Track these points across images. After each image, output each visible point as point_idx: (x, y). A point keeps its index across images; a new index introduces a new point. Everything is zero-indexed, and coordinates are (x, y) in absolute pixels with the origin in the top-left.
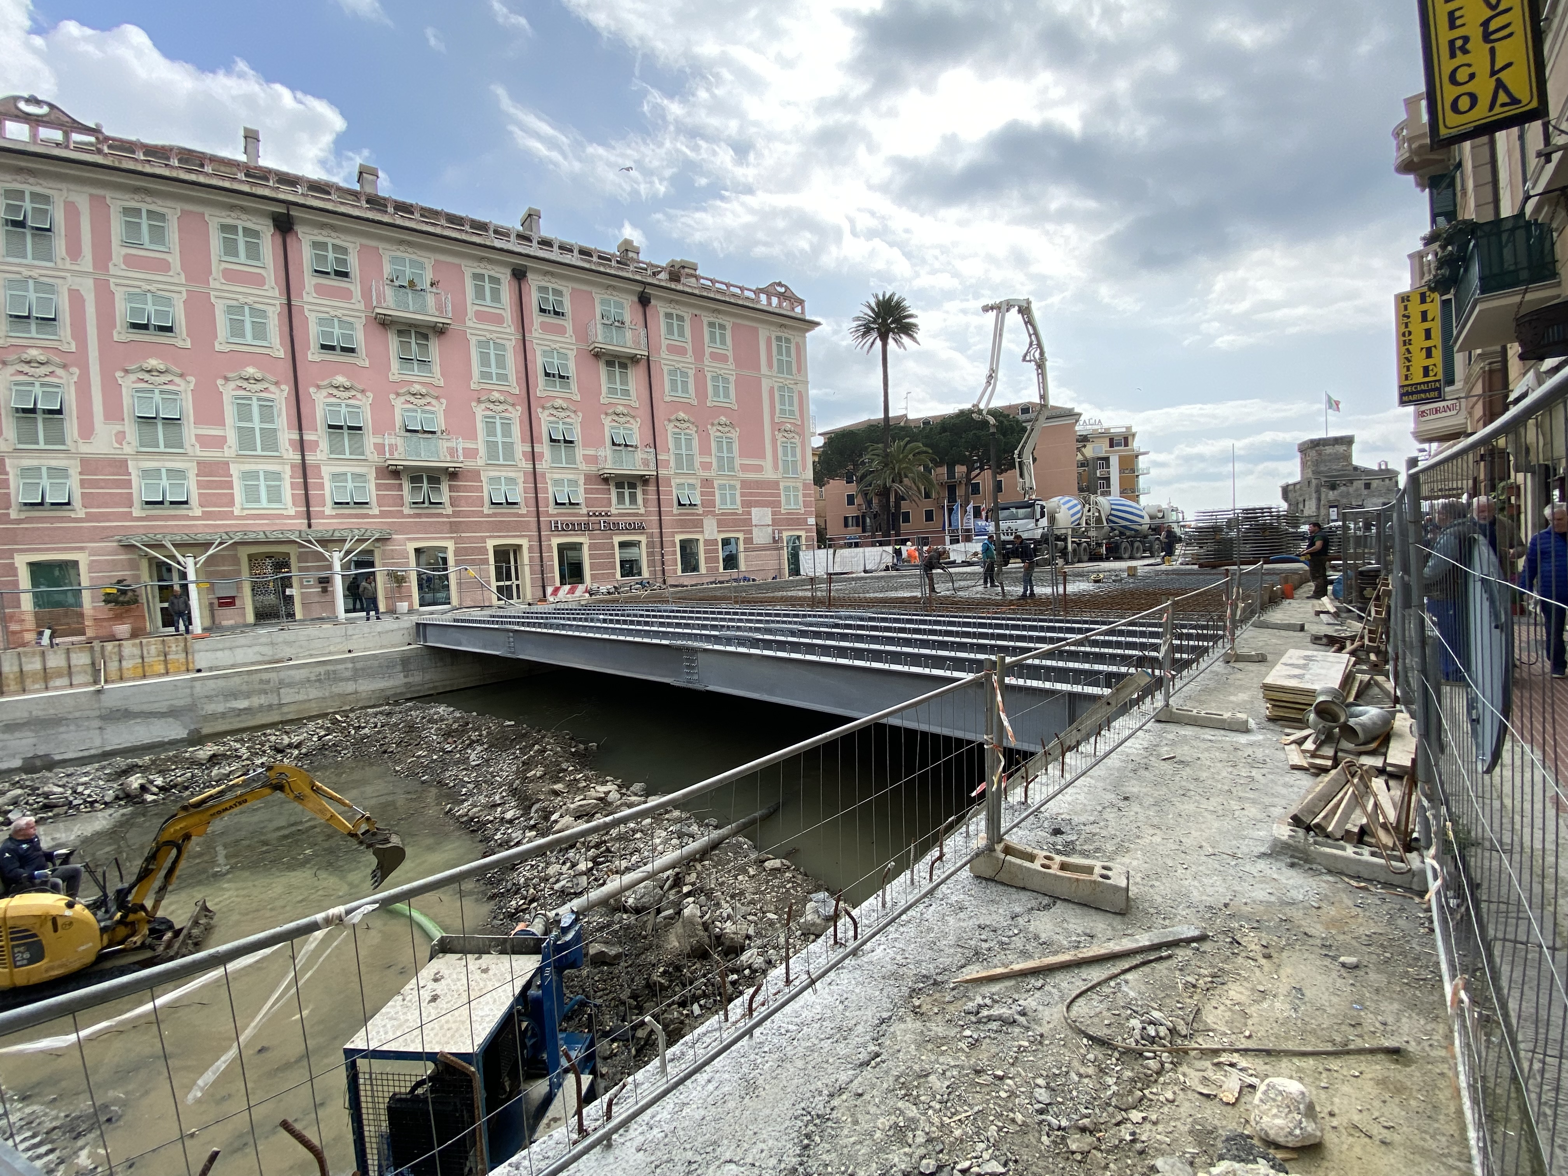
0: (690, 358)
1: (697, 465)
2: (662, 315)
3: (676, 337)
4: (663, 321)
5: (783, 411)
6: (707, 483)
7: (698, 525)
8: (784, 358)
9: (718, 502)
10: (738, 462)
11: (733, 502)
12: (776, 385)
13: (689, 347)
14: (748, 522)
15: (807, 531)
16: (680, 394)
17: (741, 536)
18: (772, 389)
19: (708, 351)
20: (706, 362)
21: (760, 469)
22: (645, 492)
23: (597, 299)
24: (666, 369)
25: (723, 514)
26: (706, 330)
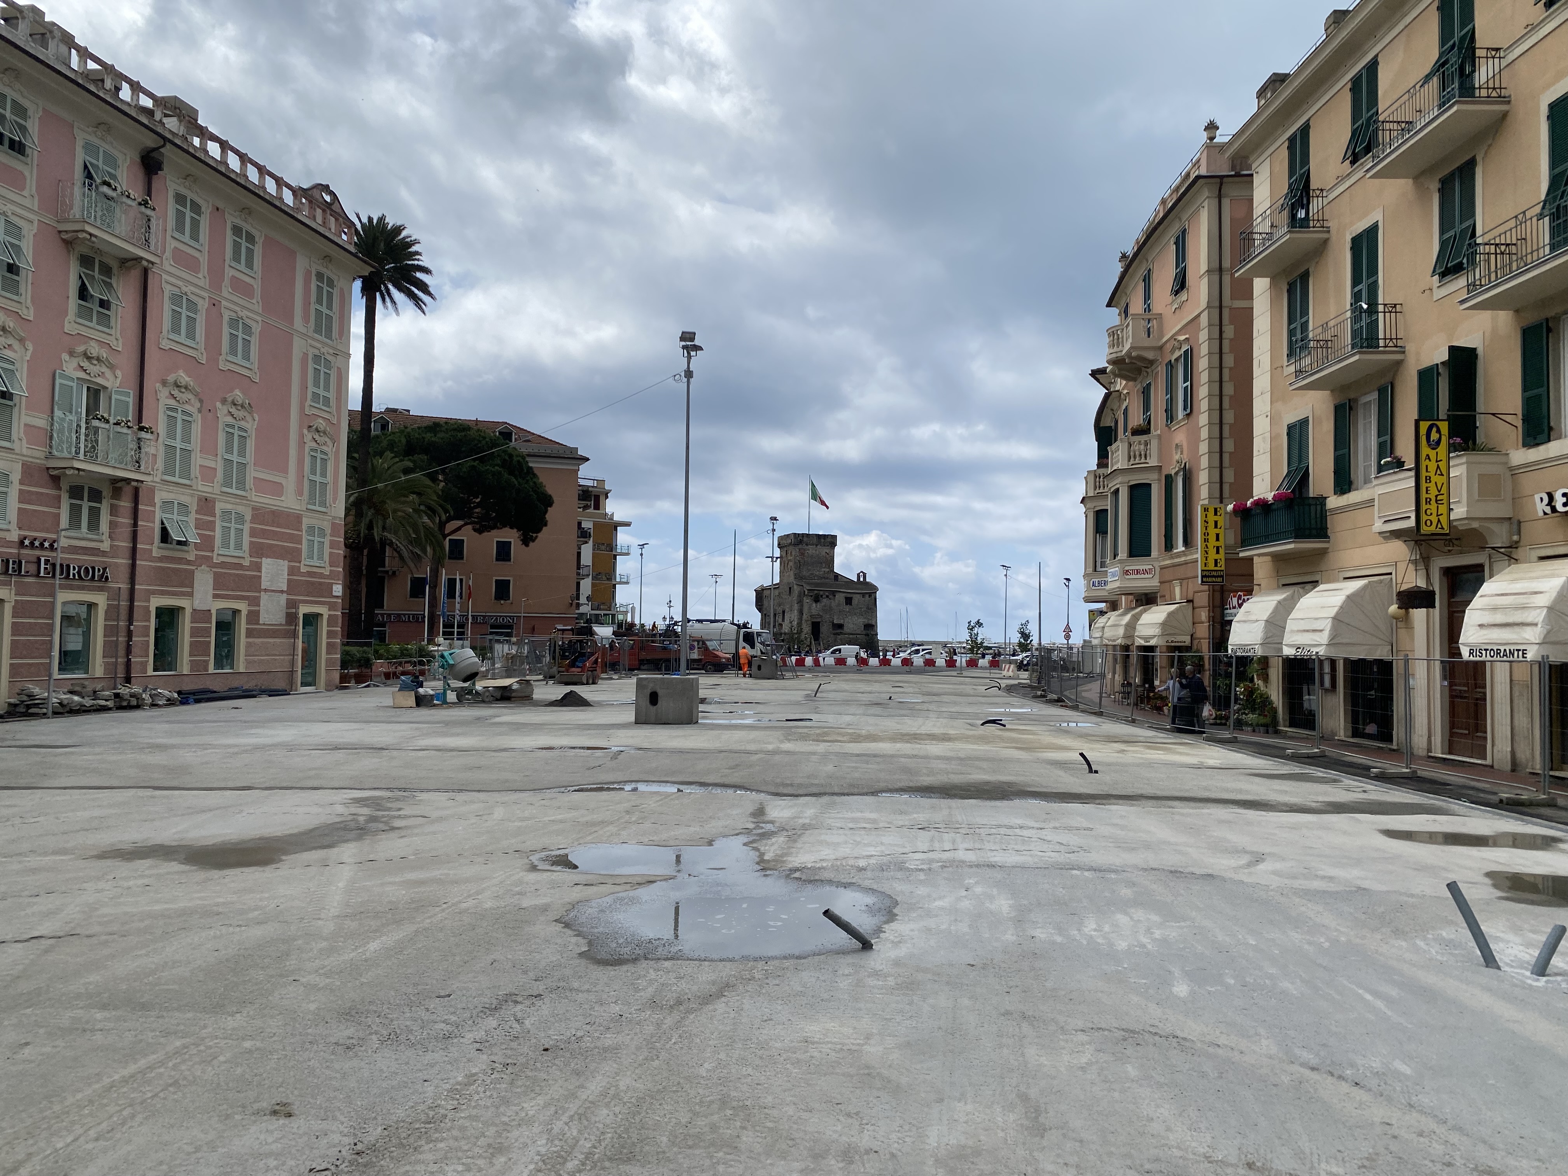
0: (202, 279)
1: (195, 471)
2: (171, 194)
3: (186, 238)
4: (172, 207)
5: (316, 396)
6: (206, 504)
7: (186, 581)
8: (324, 309)
9: (218, 542)
10: (252, 473)
11: (239, 546)
12: (311, 352)
13: (204, 259)
14: (254, 583)
15: (332, 606)
16: (182, 338)
17: (242, 607)
18: (306, 355)
19: (229, 273)
20: (225, 293)
21: (277, 489)
22: (114, 510)
23: (81, 138)
24: (167, 289)
25: (223, 565)
26: (229, 237)
